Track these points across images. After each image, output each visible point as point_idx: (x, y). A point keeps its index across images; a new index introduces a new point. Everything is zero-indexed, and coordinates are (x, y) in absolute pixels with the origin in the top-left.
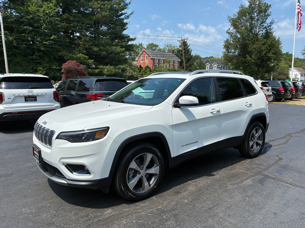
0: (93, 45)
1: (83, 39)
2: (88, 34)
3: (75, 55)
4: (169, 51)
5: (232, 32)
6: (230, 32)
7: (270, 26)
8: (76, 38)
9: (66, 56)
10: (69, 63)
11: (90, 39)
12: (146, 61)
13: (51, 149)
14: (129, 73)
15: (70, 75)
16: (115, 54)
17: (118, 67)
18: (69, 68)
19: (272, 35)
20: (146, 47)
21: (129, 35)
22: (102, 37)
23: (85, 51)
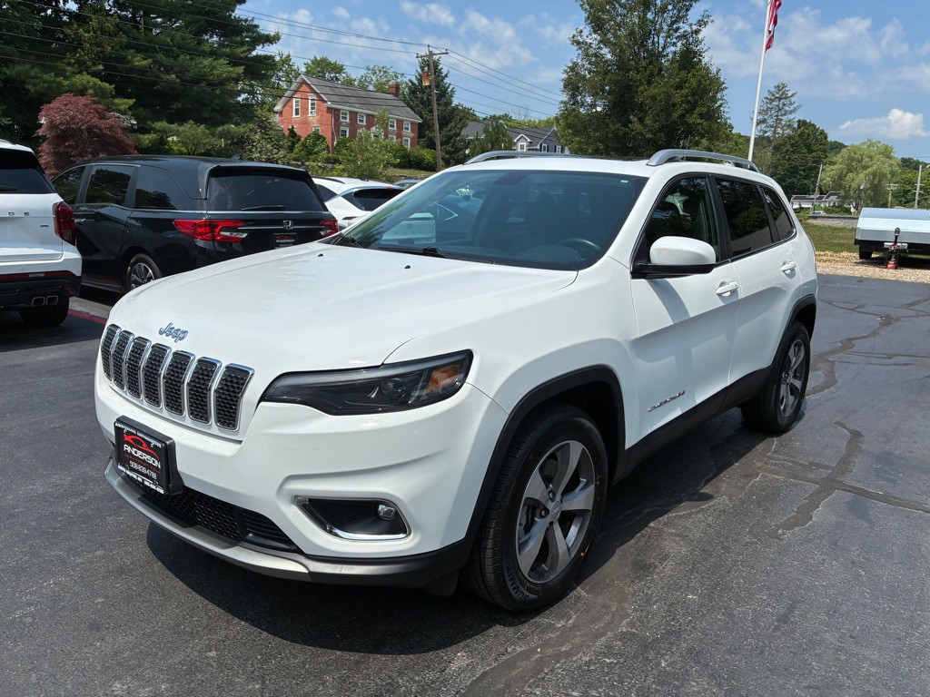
0: (128, 47)
1: (94, 23)
2: (108, 8)
3: (66, 78)
4: (380, 88)
5: (589, 41)
6: (581, 40)
7: (697, 32)
8: (65, 18)
9: (32, 81)
10: (66, 105)
11: (117, 26)
12: (310, 115)
13: (240, 442)
14: (260, 152)
15: (69, 146)
16: (210, 84)
17: (220, 129)
18: (68, 123)
19: (700, 60)
20: (303, 69)
21: (256, 22)
22: (159, 20)
23: (101, 67)
